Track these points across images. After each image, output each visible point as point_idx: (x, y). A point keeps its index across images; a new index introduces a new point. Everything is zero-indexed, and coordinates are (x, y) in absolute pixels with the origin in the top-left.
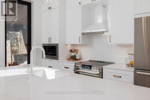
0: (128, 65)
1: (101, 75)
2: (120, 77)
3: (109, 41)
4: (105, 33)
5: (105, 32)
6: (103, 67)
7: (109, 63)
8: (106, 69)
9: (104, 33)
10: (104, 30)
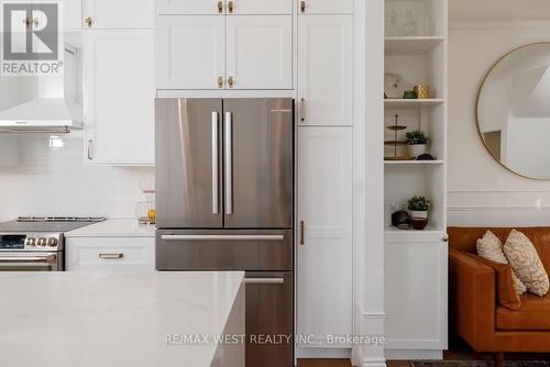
0: (143, 221)
1: (60, 261)
2: (121, 256)
3: (85, 154)
4: (73, 133)
5: (73, 128)
6: (66, 234)
7: (91, 221)
8: (75, 239)
9: (68, 132)
10: (69, 123)
